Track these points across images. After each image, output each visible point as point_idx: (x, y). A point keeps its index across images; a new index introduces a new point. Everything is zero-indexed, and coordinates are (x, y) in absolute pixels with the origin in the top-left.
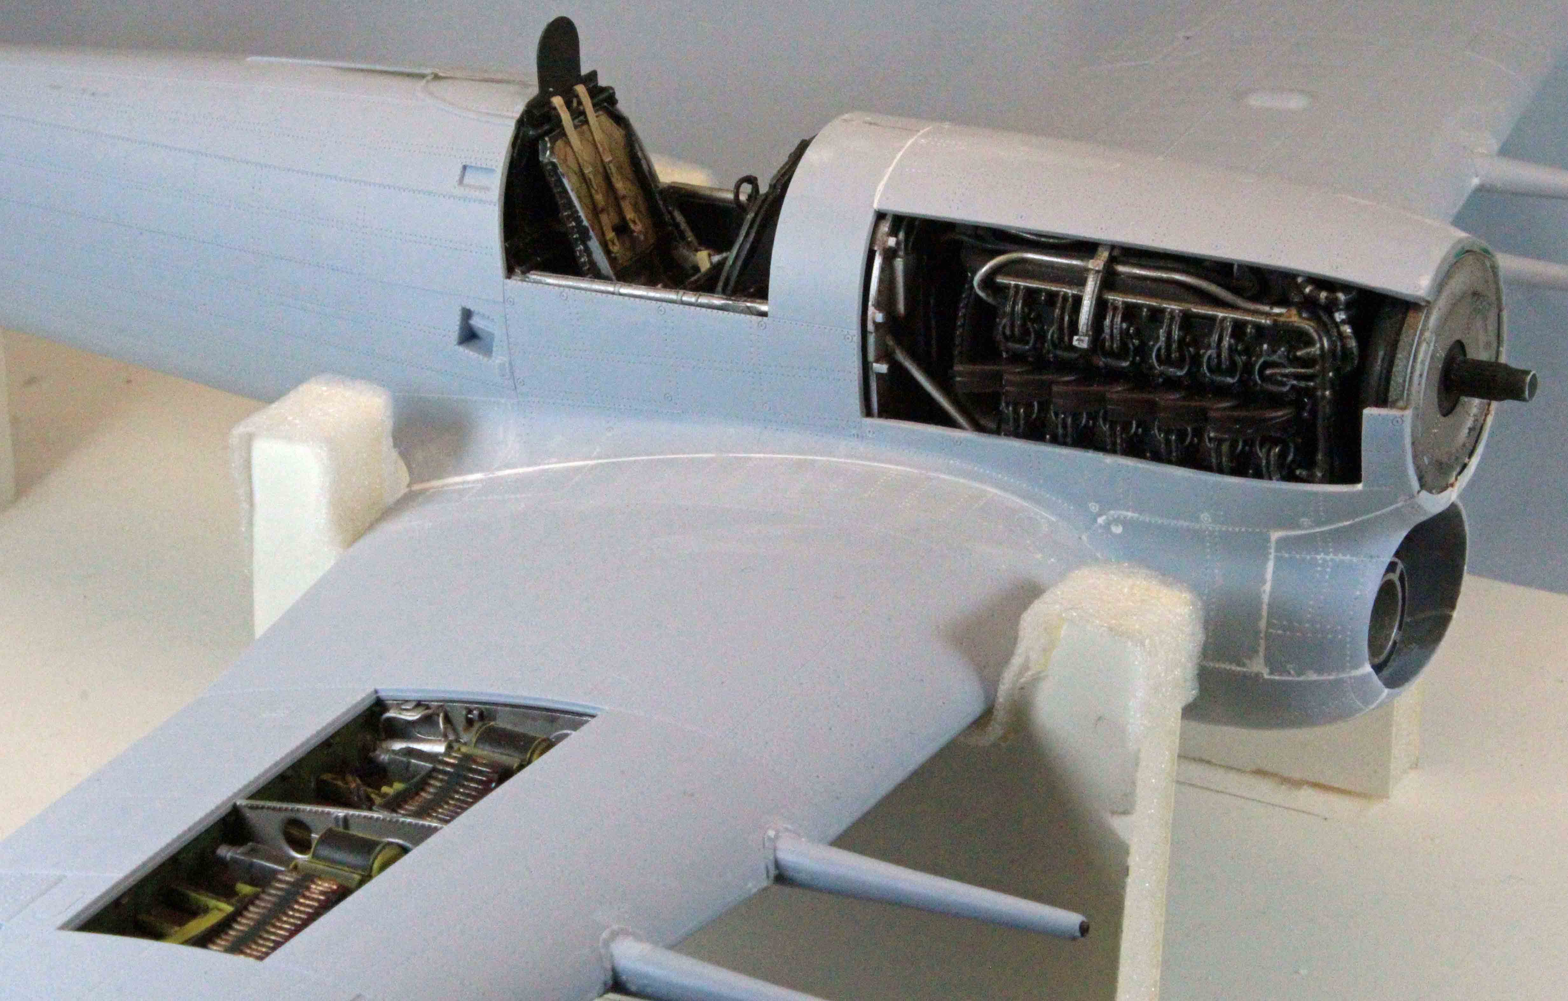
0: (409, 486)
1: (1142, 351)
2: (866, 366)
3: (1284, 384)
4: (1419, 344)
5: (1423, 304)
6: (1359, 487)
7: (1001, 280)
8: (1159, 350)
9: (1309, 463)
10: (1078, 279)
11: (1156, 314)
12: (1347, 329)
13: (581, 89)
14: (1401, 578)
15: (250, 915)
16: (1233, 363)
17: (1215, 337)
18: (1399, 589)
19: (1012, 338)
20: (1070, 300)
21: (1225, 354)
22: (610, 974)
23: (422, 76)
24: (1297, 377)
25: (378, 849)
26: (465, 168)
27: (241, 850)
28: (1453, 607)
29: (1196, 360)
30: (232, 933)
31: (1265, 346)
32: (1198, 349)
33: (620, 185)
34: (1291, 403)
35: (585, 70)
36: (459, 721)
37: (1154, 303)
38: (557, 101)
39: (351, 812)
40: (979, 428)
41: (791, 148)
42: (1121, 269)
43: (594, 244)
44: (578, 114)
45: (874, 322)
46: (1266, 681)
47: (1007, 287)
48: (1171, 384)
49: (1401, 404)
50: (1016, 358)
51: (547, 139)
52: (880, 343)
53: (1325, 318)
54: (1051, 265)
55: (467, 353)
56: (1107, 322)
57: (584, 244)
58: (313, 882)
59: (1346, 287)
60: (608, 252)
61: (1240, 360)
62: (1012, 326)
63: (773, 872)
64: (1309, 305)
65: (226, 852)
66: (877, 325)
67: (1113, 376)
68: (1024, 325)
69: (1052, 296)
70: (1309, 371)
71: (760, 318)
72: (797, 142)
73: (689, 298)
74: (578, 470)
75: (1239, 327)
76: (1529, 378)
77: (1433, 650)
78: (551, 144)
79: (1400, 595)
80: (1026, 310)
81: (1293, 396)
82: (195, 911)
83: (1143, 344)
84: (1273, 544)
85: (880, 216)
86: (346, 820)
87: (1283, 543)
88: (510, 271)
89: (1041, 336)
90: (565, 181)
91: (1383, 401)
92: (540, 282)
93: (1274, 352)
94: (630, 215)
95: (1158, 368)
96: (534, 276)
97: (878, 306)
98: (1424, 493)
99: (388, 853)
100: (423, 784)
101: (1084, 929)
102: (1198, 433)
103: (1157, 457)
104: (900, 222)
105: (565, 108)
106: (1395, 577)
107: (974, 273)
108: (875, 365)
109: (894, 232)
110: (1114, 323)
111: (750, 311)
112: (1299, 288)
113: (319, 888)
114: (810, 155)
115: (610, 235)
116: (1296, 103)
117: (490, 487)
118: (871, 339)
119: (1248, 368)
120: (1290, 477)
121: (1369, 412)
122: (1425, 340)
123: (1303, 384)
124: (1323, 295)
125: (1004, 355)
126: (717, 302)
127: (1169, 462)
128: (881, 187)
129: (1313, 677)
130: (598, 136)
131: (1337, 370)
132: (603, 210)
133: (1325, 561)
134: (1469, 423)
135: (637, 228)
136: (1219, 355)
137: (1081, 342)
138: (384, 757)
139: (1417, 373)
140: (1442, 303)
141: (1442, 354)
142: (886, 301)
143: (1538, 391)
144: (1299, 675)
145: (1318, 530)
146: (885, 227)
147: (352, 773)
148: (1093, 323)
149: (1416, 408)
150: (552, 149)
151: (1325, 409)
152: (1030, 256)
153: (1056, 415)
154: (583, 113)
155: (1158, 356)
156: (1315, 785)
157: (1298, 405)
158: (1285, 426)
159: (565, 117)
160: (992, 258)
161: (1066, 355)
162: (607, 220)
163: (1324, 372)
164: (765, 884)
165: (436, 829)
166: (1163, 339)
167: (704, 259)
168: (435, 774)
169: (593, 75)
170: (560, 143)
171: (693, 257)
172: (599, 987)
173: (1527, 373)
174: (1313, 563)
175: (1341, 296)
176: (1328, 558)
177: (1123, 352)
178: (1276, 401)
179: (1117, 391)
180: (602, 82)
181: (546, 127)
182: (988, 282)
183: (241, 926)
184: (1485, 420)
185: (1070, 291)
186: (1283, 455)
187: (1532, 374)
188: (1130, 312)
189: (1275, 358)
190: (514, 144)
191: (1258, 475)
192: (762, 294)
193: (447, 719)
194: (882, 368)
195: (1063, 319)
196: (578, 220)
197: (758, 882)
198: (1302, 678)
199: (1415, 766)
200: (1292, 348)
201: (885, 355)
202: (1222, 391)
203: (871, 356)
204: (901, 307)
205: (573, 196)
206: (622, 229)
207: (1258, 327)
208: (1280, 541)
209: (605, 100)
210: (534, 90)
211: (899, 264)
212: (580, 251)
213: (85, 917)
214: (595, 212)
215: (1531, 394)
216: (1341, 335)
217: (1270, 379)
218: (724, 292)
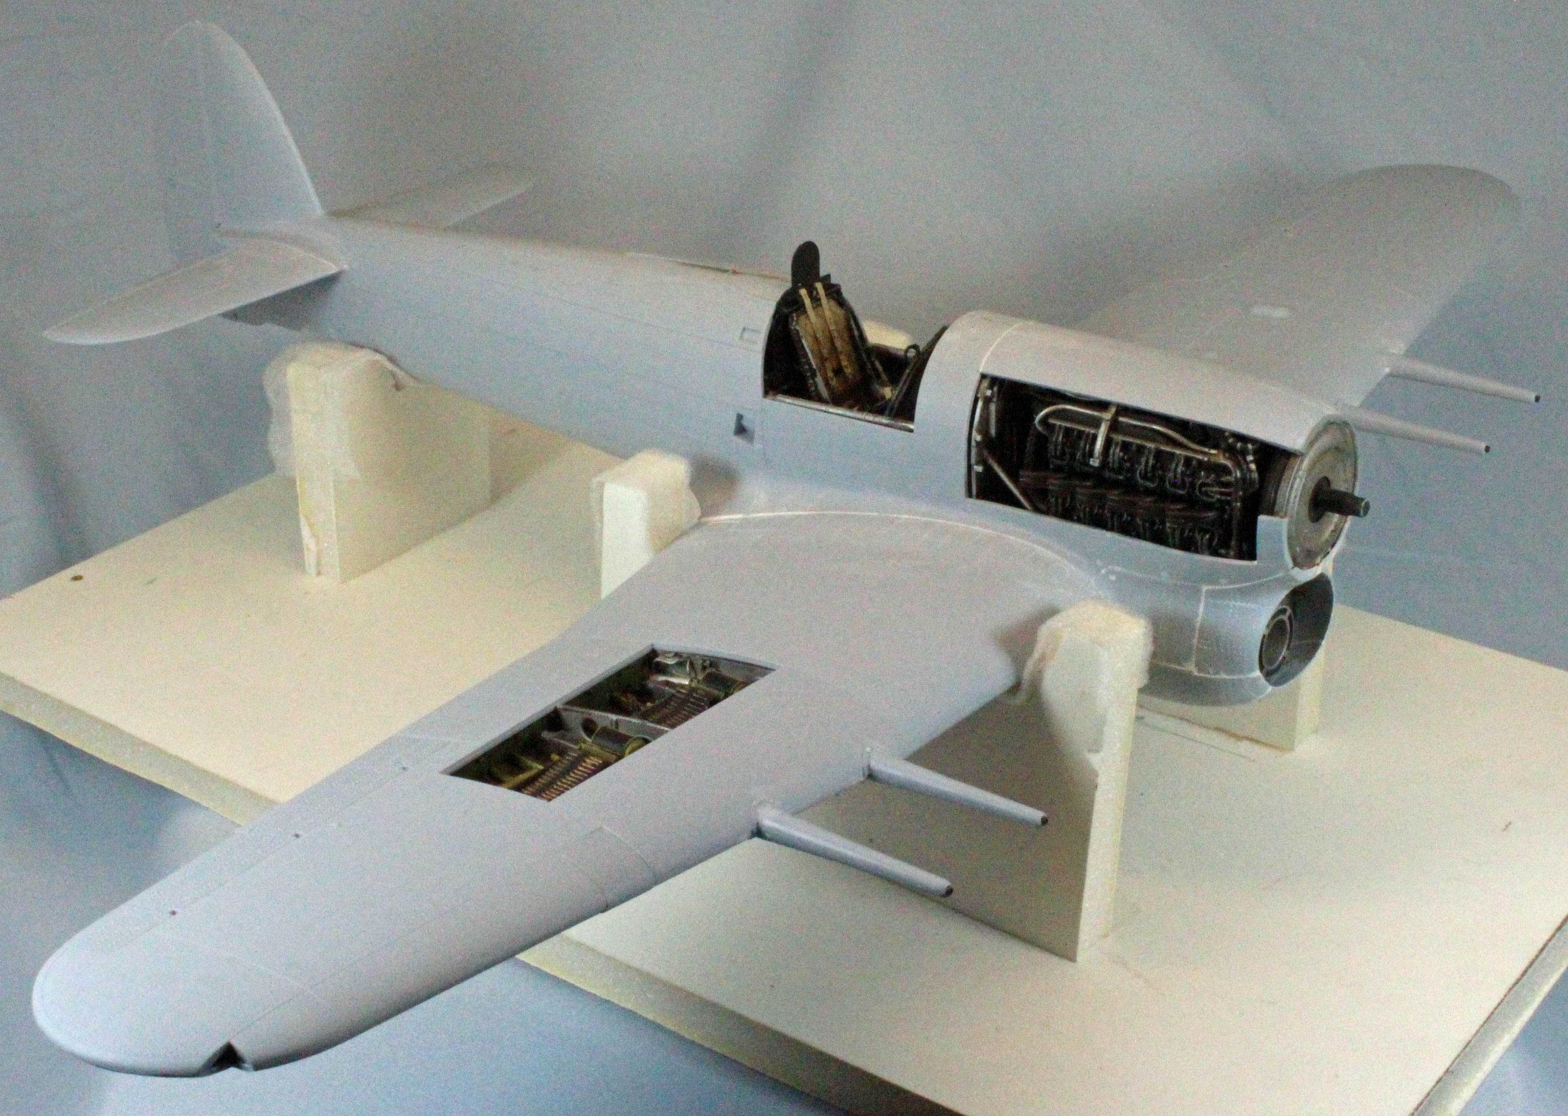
0: (700, 518)
1: (1132, 470)
2: (970, 467)
3: (1213, 497)
4: (1295, 478)
5: (1299, 454)
6: (1255, 563)
7: (1052, 421)
8: (1141, 470)
9: (1227, 547)
10: (1096, 423)
11: (1141, 449)
12: (1253, 466)
13: (819, 286)
14: (1290, 618)
15: (549, 775)
16: (1183, 482)
17: (1174, 465)
18: (1288, 625)
19: (1056, 457)
20: (1091, 436)
21: (1179, 476)
22: (755, 827)
23: (726, 271)
24: (1221, 493)
25: (630, 741)
26: (744, 329)
27: (555, 734)
28: (1323, 638)
29: (1162, 479)
30: (537, 784)
31: (1202, 473)
32: (1164, 471)
33: (838, 344)
34: (1217, 509)
35: (823, 273)
36: (698, 666)
37: (1139, 442)
38: (803, 292)
39: (620, 717)
40: (1037, 510)
41: (937, 330)
42: (1121, 419)
43: (819, 380)
44: (815, 300)
45: (976, 441)
46: (1196, 677)
47: (1054, 425)
48: (1148, 492)
49: (1282, 514)
50: (1058, 469)
51: (794, 315)
52: (980, 454)
53: (1240, 458)
54: (1082, 414)
55: (739, 441)
56: (1111, 451)
57: (813, 379)
58: (588, 757)
59: (1253, 441)
60: (827, 384)
61: (1188, 480)
62: (1056, 449)
63: (867, 773)
64: (1231, 451)
65: (546, 735)
66: (978, 443)
67: (1115, 484)
68: (1063, 448)
69: (1081, 433)
70: (1228, 490)
71: (909, 433)
72: (941, 327)
73: (870, 417)
74: (799, 516)
75: (1188, 461)
76: (1363, 503)
77: (1306, 664)
78: (797, 317)
79: (1289, 630)
80: (1064, 440)
81: (1217, 505)
82: (522, 769)
83: (1132, 465)
84: (1204, 594)
85: (983, 376)
86: (617, 723)
87: (1211, 594)
88: (766, 393)
89: (1073, 457)
90: (804, 341)
91: (1271, 512)
92: (783, 402)
93: (1208, 477)
94: (844, 363)
95: (1141, 481)
96: (780, 397)
97: (979, 432)
98: (1297, 569)
99: (635, 745)
100: (666, 704)
101: (1045, 821)
102: (1163, 523)
103: (1138, 536)
104: (995, 381)
105: (807, 296)
106: (1285, 618)
107: (1037, 414)
108: (975, 467)
109: (991, 387)
110: (1116, 452)
111: (901, 429)
112: (1226, 439)
113: (590, 762)
114: (946, 337)
115: (830, 374)
116: (1281, 313)
117: (744, 524)
118: (974, 451)
119: (1192, 484)
120: (1215, 553)
121: (1263, 519)
122: (1299, 476)
123: (1223, 498)
124: (1239, 445)
125: (1051, 467)
126: (885, 420)
127: (1145, 539)
128: (985, 359)
129: (1224, 676)
130: (828, 313)
131: (1245, 490)
132: (826, 359)
133: (1235, 606)
134: (1332, 527)
135: (848, 371)
136: (1175, 477)
137: (1095, 462)
138: (651, 685)
139: (1293, 496)
140: (1312, 454)
141: (1311, 485)
142: (984, 428)
143: (1370, 512)
144: (1215, 674)
145: (1232, 586)
146: (985, 384)
147: (631, 693)
148: (1102, 452)
149: (1291, 517)
150: (797, 321)
151: (1237, 514)
152: (1069, 407)
153: (1080, 506)
154: (819, 300)
155: (1140, 474)
156: (1251, 740)
157: (1222, 510)
158: (1213, 523)
159: (807, 301)
160: (1048, 406)
161: (1086, 469)
162: (828, 365)
163: (1236, 492)
164: (862, 779)
165: (667, 732)
166: (1143, 464)
167: (888, 392)
168: (674, 698)
169: (828, 277)
170: (802, 318)
171: (881, 390)
172: (749, 834)
173: (1362, 500)
174: (1227, 606)
175: (1250, 446)
176: (1237, 604)
177: (1119, 471)
178: (1209, 507)
179: (1114, 495)
180: (834, 281)
181: (795, 307)
182: (1044, 421)
183: (543, 781)
184: (1344, 525)
185: (1093, 431)
186: (1211, 540)
187: (1366, 501)
188: (1125, 446)
189: (1208, 481)
190: (774, 316)
191: (1197, 551)
192: (911, 418)
193: (692, 664)
194: (979, 469)
195: (1085, 447)
196: (810, 364)
197: (857, 778)
198: (1217, 676)
199: (1316, 731)
200: (1218, 476)
201: (982, 461)
202: (1177, 499)
203: (973, 461)
204: (993, 431)
205: (808, 350)
206: (839, 371)
207: (1200, 462)
208: (1207, 592)
209: (834, 292)
210: (788, 285)
211: (993, 407)
212: (810, 384)
213: (455, 769)
214: (822, 360)
215: (1366, 513)
216: (1250, 471)
217: (1206, 494)
218: (889, 415)
